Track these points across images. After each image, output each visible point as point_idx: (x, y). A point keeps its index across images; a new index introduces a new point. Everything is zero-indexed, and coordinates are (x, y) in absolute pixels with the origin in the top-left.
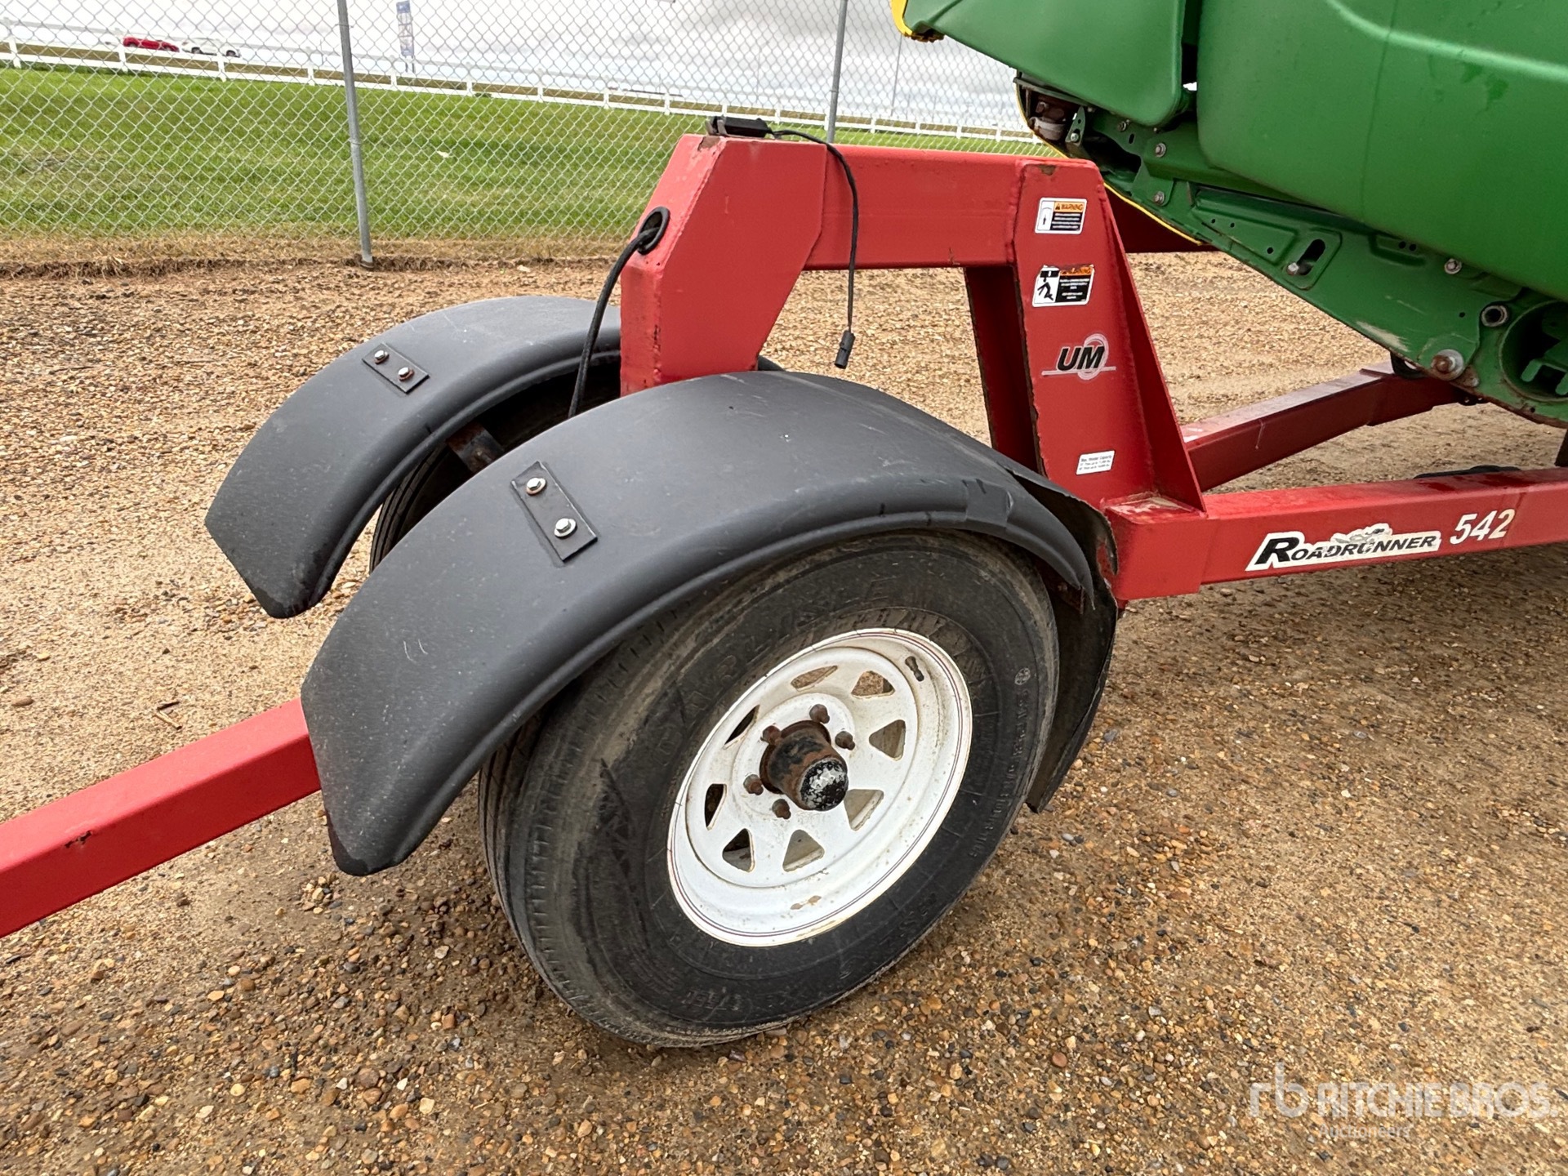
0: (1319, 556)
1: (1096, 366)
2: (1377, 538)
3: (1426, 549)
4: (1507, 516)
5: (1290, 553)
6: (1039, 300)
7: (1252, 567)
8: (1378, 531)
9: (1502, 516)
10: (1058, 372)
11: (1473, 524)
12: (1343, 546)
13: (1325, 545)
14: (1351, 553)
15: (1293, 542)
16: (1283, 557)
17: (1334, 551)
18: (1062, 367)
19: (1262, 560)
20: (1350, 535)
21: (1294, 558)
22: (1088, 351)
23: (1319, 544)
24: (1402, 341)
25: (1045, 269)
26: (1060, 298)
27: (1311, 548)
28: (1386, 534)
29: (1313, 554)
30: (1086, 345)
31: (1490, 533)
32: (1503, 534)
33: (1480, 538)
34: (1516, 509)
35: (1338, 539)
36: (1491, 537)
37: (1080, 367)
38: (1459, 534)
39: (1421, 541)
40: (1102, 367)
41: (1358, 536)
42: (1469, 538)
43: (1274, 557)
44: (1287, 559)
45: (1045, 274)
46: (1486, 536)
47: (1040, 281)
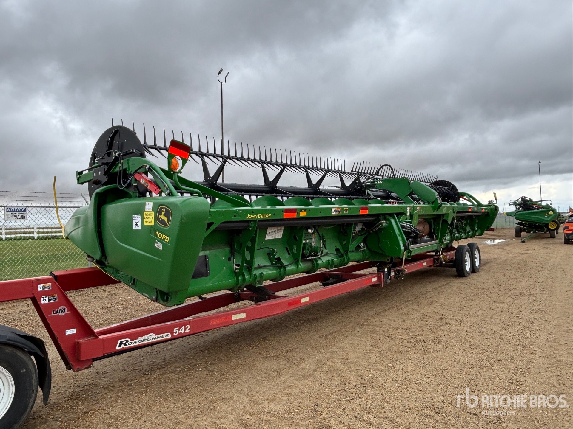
0: (136, 343)
1: (64, 312)
2: (152, 337)
3: (167, 337)
4: (188, 327)
5: (127, 344)
6: (43, 302)
7: (117, 348)
8: (151, 335)
9: (186, 327)
10: (53, 315)
11: (179, 330)
12: (142, 340)
13: (137, 340)
14: (145, 341)
15: (127, 341)
16: (125, 344)
17: (140, 342)
18: (54, 313)
19: (120, 346)
20: (143, 337)
21: (129, 344)
22: (61, 310)
23: (135, 341)
24: (148, 295)
25: (43, 296)
26: (49, 301)
27: (133, 342)
28: (154, 336)
29: (134, 343)
30: (60, 308)
31: (185, 331)
32: (189, 331)
33: (183, 333)
34: (190, 325)
35: (139, 339)
36: (186, 332)
37: (59, 313)
38: (176, 333)
39: (165, 336)
40: (66, 312)
41: (145, 337)
42: (179, 333)
43: (123, 345)
44: (127, 345)
45: (44, 297)
46: (184, 332)
47: (42, 299)
